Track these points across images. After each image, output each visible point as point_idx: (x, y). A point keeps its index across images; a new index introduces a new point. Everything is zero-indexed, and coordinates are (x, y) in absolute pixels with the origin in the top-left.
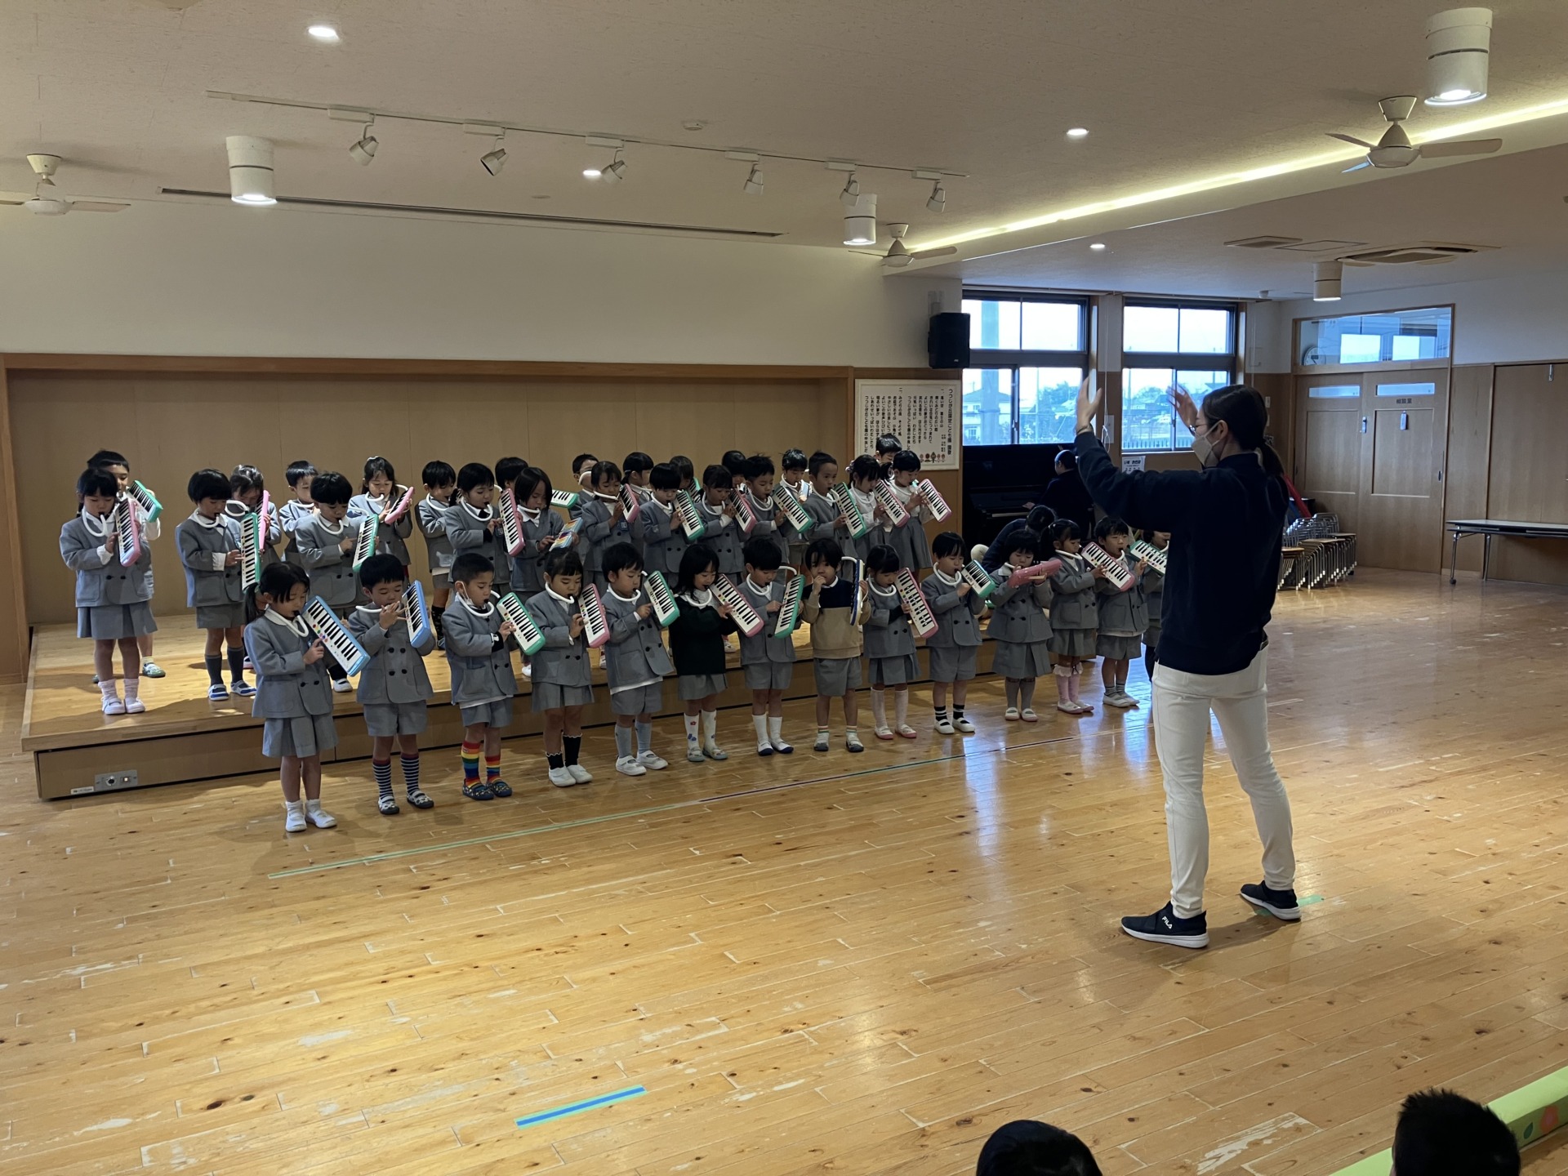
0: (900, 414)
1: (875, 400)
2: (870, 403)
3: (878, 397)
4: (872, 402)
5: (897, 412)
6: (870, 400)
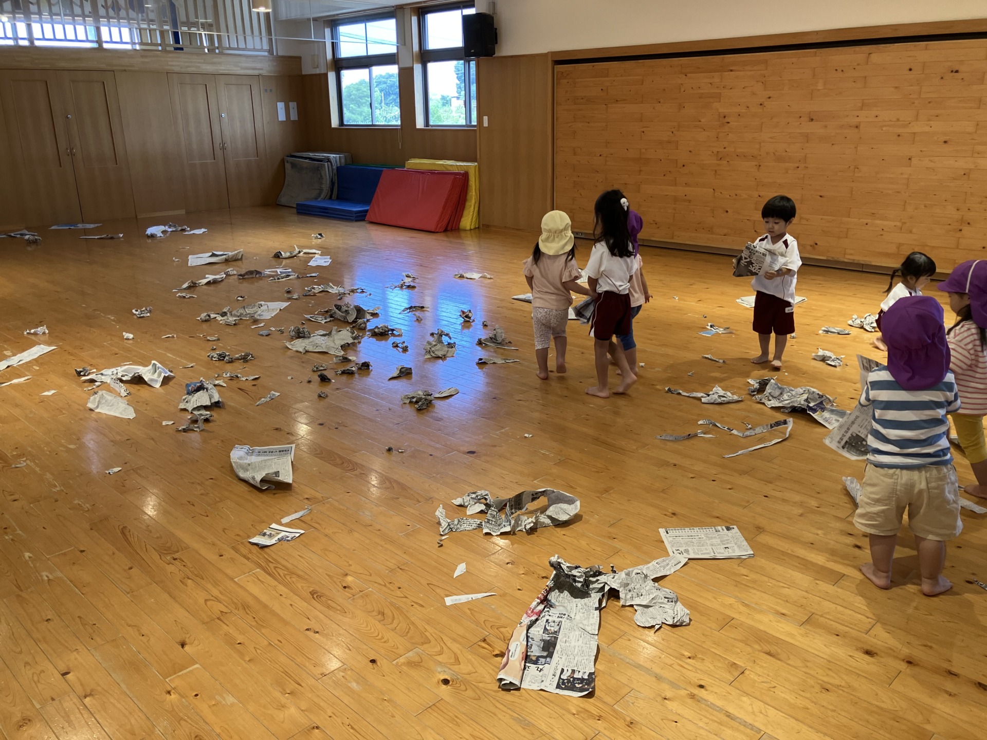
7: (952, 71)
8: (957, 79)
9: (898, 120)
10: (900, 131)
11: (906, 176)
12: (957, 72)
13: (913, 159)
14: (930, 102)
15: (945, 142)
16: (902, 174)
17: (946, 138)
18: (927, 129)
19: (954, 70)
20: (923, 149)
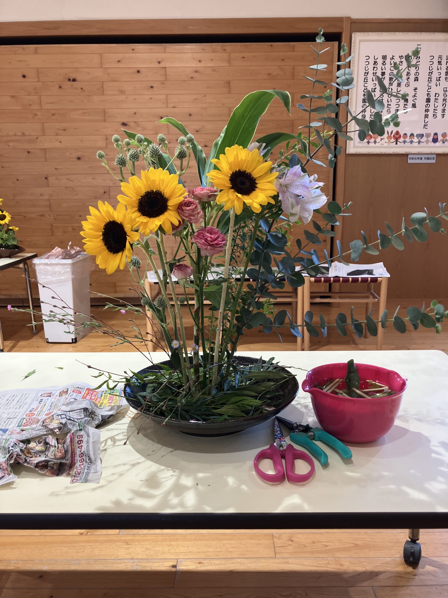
0: (416, 79)
1: (380, 61)
2: (371, 66)
3: (384, 57)
4: (375, 63)
5: (412, 77)
6: (372, 61)
7: (69, 80)
8: (76, 89)
9: (23, 134)
10: (28, 146)
11: (46, 197)
12: (74, 80)
13: (49, 178)
14: (53, 114)
15: (79, 158)
16: (41, 195)
17: (79, 154)
18: (57, 145)
19: (71, 79)
20: (58, 167)
